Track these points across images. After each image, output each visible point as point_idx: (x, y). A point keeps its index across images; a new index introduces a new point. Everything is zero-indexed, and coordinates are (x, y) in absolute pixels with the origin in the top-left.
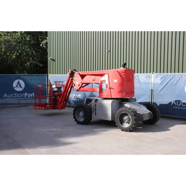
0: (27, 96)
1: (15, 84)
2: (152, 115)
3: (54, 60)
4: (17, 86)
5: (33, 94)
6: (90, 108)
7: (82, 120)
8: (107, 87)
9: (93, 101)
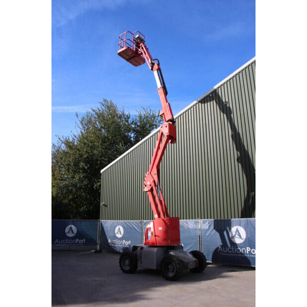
0: (78, 242)
1: (67, 230)
2: (198, 262)
3: (106, 206)
4: (69, 231)
5: (84, 240)
6: (136, 256)
7: (128, 268)
8: (152, 235)
9: (139, 249)
